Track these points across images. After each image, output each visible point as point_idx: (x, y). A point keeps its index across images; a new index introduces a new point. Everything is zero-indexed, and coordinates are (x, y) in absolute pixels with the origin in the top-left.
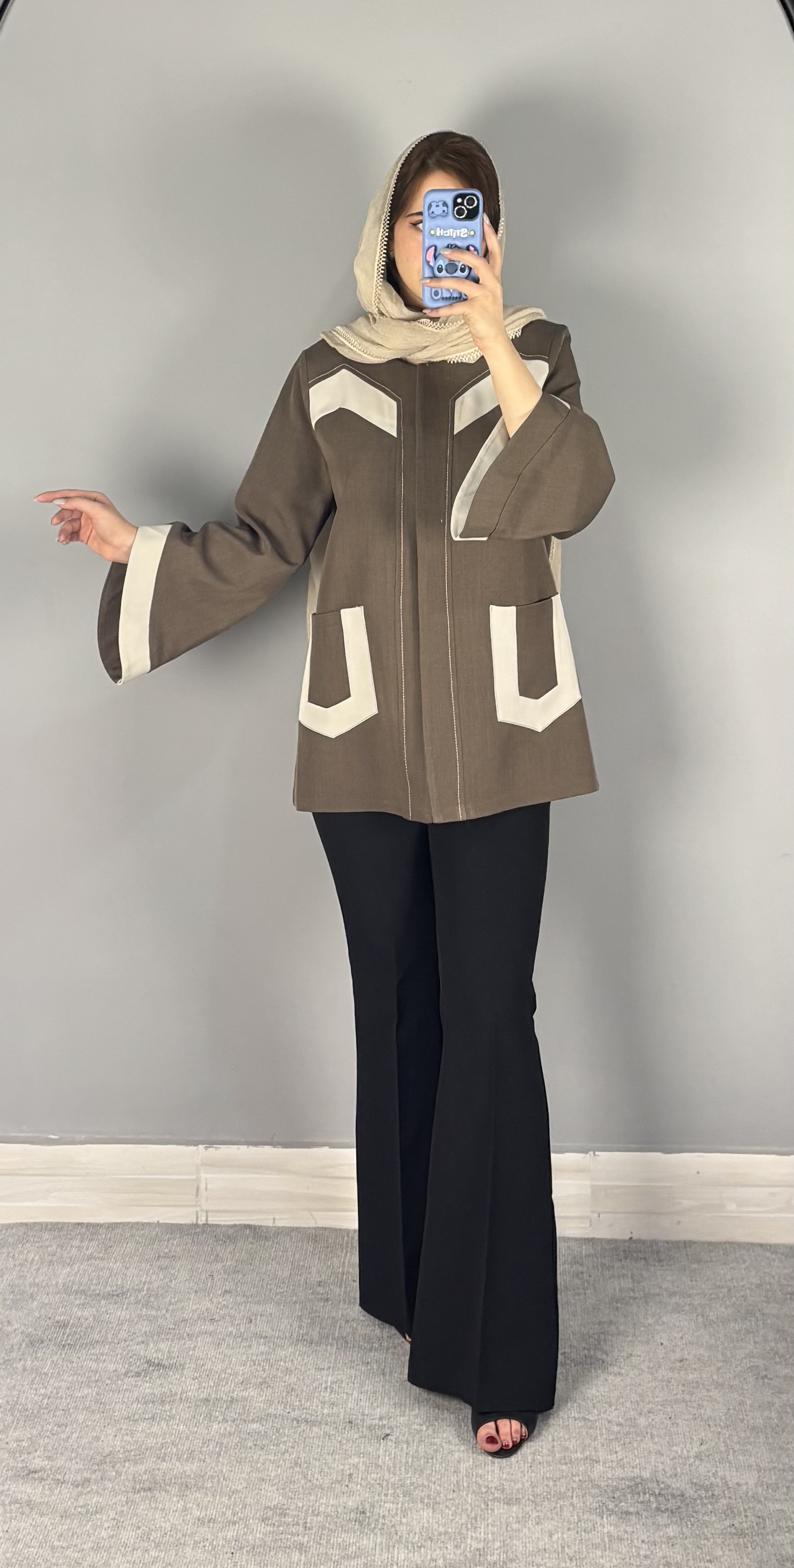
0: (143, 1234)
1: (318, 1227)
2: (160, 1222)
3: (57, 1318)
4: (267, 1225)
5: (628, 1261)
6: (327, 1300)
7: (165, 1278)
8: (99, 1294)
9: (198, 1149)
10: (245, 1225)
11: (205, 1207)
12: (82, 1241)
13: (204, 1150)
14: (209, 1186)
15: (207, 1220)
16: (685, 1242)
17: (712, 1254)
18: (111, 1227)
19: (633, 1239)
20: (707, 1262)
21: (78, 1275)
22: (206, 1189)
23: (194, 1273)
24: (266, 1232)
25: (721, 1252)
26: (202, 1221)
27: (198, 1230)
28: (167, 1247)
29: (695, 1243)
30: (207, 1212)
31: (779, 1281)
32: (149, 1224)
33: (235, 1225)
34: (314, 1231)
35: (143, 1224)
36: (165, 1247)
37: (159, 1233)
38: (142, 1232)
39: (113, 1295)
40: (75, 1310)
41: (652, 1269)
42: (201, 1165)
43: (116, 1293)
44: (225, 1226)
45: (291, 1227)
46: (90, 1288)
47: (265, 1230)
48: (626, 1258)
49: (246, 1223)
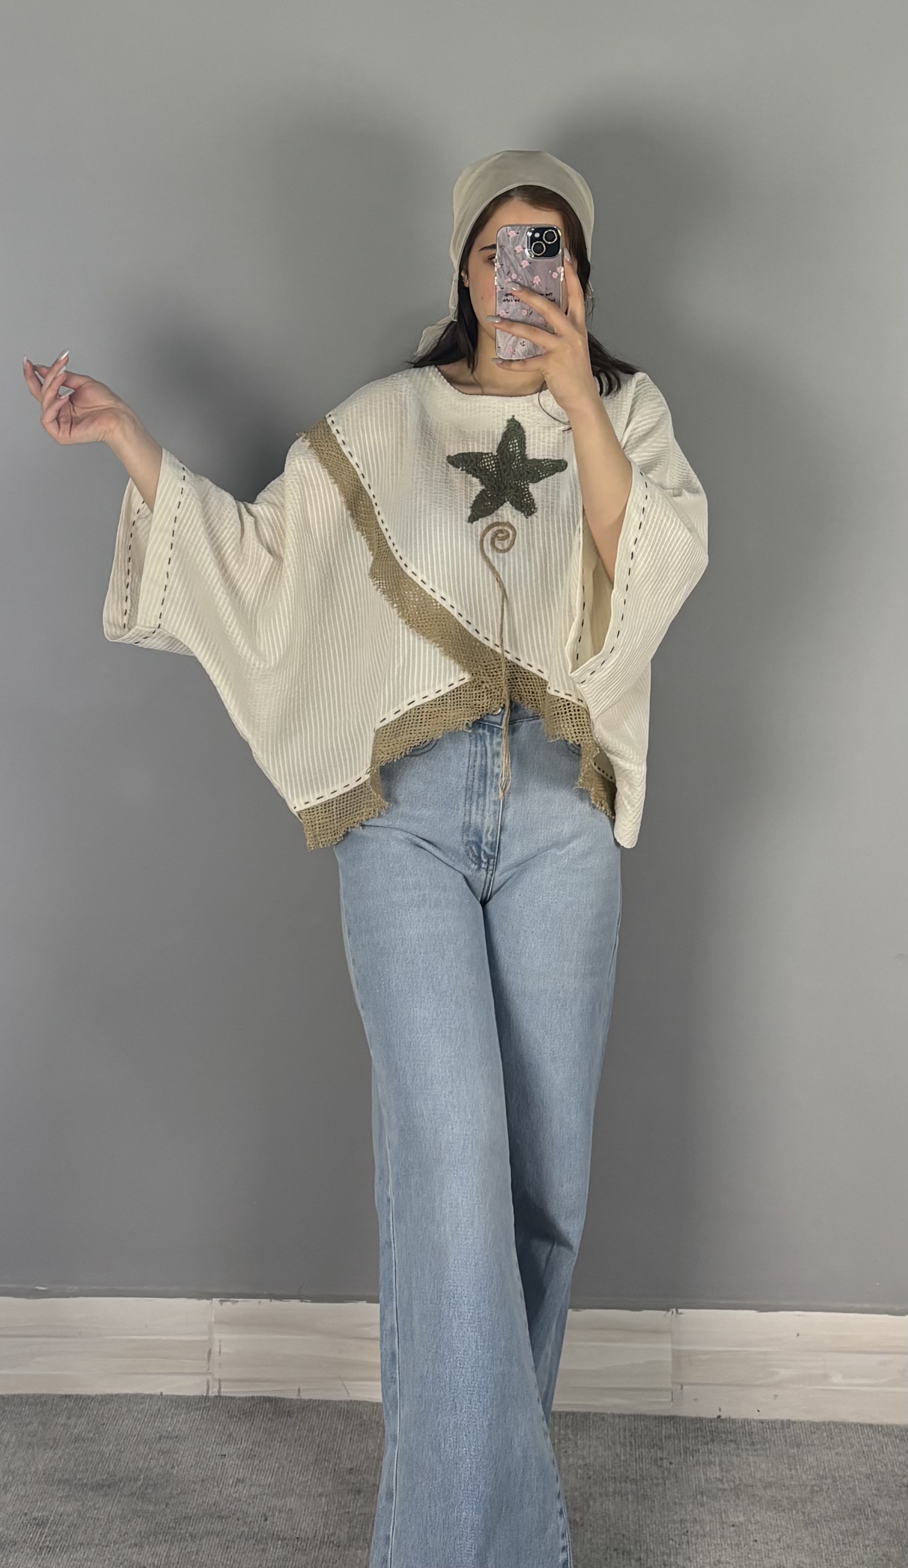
0: (143, 1409)
1: (351, 1401)
2: (164, 1394)
3: (35, 1514)
4: (291, 1397)
5: (715, 1443)
6: (359, 1492)
7: (166, 1464)
8: (86, 1484)
9: (212, 1303)
10: (264, 1397)
11: (217, 1376)
12: (69, 1418)
13: (219, 1304)
14: (223, 1350)
15: (219, 1392)
16: (782, 1421)
17: (814, 1436)
18: (106, 1400)
19: (723, 1417)
20: (808, 1445)
21: (63, 1460)
22: (220, 1352)
23: (202, 1458)
24: (289, 1407)
25: (825, 1434)
26: (213, 1392)
27: (208, 1404)
28: (170, 1425)
29: (794, 1423)
30: (220, 1381)
31: (893, 1471)
32: (151, 1396)
33: (253, 1398)
34: (346, 1406)
35: (144, 1397)
36: (168, 1424)
37: (162, 1408)
38: (141, 1407)
39: (103, 1486)
40: (56, 1504)
41: (744, 1455)
42: (215, 1322)
43: (107, 1483)
44: (240, 1399)
45: (319, 1401)
46: (75, 1476)
47: (288, 1404)
48: (713, 1441)
49: (265, 1395)
